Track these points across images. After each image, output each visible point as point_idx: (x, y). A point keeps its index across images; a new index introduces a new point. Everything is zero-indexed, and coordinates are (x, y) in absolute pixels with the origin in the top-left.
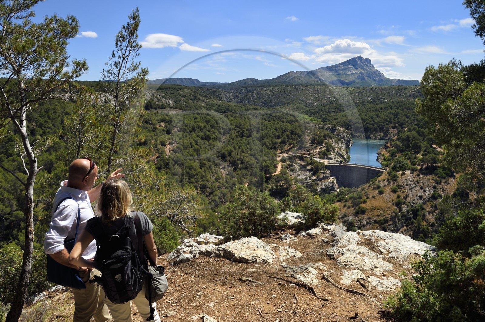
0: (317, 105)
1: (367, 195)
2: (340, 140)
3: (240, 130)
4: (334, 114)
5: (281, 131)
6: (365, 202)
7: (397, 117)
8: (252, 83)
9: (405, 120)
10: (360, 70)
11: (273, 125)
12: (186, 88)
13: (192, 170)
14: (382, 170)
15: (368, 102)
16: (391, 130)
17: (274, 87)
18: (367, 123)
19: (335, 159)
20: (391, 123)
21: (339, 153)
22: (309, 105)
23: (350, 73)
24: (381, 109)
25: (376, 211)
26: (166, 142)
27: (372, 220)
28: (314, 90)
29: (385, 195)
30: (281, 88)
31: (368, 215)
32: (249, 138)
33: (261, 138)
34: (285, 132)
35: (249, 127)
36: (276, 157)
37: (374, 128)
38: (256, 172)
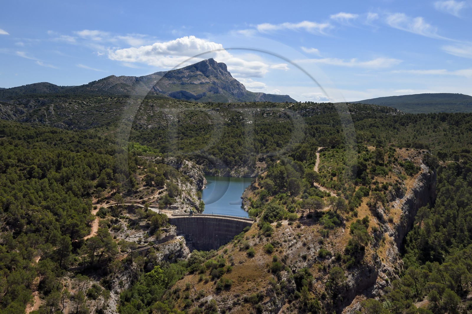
0: (152, 128)
1: (232, 260)
2: (188, 179)
3: (25, 166)
5: (98, 167)
6: (229, 271)
7: (265, 145)
8: (47, 91)
10: (213, 79)
11: (83, 158)
14: (250, 222)
16: (258, 164)
17: (84, 99)
18: (226, 154)
19: (182, 208)
21: (188, 200)
22: (141, 128)
23: (199, 82)
25: (245, 283)
27: (241, 298)
28: (147, 105)
29: (256, 258)
30: (95, 100)
31: (234, 291)
32: (42, 180)
33: (63, 179)
34: (104, 168)
35: (42, 162)
36: (90, 209)
37: (235, 160)
38: (55, 236)
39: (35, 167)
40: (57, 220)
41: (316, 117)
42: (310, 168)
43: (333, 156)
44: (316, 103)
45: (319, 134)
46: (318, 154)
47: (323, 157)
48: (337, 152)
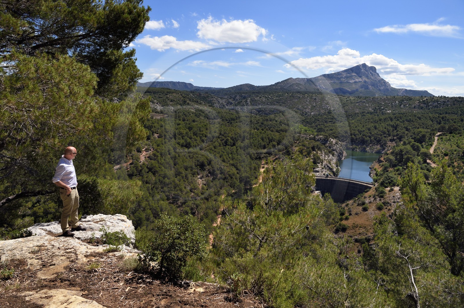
0: (314, 115)
1: (350, 211)
2: (331, 152)
3: (223, 138)
4: (331, 125)
5: (268, 141)
6: (347, 219)
7: (396, 129)
8: (248, 89)
9: (404, 133)
10: (364, 79)
11: (259, 134)
12: (176, 91)
13: (166, 179)
14: (370, 186)
15: (368, 113)
16: (389, 143)
17: (270, 94)
18: (364, 135)
19: (322, 172)
20: (390, 135)
21: (328, 166)
22: (306, 114)
23: (353, 81)
24: (380, 120)
25: (358, 229)
26: (141, 148)
27: (353, 238)
28: (311, 98)
29: (369, 212)
30: (277, 95)
31: (349, 233)
32: (232, 147)
33: (245, 147)
34: (272, 142)
35: (234, 136)
36: (259, 168)
37: (371, 140)
38: (235, 183)
39: (229, 138)
40: (238, 173)
41: (446, 109)
42: (427, 148)
43: (449, 140)
44: (448, 97)
45: (444, 122)
46: (436, 138)
47: (440, 140)
48: (453, 137)
